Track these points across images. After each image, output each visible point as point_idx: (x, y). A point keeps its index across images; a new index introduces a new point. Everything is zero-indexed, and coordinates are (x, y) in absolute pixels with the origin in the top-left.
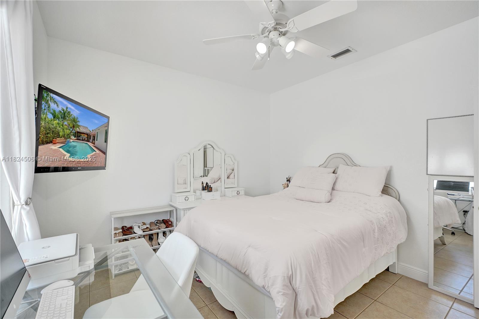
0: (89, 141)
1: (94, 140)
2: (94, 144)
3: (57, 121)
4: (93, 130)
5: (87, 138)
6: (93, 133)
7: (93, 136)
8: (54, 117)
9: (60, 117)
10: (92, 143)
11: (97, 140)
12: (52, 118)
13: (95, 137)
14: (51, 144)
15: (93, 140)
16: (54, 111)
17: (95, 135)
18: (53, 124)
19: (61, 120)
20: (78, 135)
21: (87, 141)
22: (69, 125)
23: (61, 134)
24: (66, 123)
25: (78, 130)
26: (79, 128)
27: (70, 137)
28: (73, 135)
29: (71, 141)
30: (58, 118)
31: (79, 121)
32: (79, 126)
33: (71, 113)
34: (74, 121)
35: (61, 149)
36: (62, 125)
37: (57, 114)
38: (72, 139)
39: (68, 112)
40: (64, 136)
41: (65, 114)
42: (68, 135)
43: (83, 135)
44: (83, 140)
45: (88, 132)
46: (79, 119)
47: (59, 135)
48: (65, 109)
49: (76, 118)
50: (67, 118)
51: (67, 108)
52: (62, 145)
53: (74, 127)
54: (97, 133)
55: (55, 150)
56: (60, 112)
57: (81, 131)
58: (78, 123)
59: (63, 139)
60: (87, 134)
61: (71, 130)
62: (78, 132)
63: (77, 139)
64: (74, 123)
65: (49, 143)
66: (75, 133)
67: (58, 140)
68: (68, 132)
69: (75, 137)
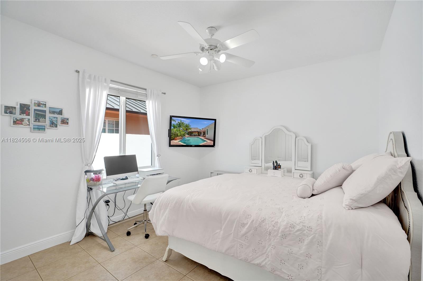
0: (200, 136)
1: (205, 134)
2: (205, 137)
3: (176, 129)
4: (202, 129)
5: (198, 134)
6: (203, 130)
7: (203, 132)
8: (174, 128)
9: (177, 127)
10: (203, 136)
11: (207, 134)
12: (173, 128)
13: (205, 133)
14: (174, 140)
15: (203, 134)
16: (174, 125)
17: (205, 131)
18: (174, 131)
19: (178, 128)
20: (191, 134)
21: (198, 136)
22: (183, 129)
23: (179, 135)
24: (181, 129)
25: (190, 131)
26: (191, 130)
27: (185, 135)
28: (187, 134)
29: (186, 137)
30: (177, 128)
31: (190, 126)
32: (191, 128)
33: (184, 123)
34: (187, 126)
35: (180, 142)
36: (179, 130)
37: (175, 126)
38: (187, 136)
39: (182, 123)
40: (181, 135)
41: (180, 124)
42: (183, 134)
43: (195, 133)
44: (194, 136)
45: (198, 130)
46: (190, 125)
47: (178, 136)
48: (180, 122)
49: (188, 124)
50: (182, 126)
51: (181, 121)
52: (180, 140)
53: (187, 129)
54: (207, 129)
55: (177, 142)
56: (177, 124)
57: (192, 131)
58: (190, 127)
59: (180, 137)
60: (198, 132)
61: (185, 131)
62: (190, 132)
63: (190, 136)
64: (187, 128)
65: (173, 140)
66: (188, 132)
67: (178, 138)
68: (183, 133)
69: (188, 135)
